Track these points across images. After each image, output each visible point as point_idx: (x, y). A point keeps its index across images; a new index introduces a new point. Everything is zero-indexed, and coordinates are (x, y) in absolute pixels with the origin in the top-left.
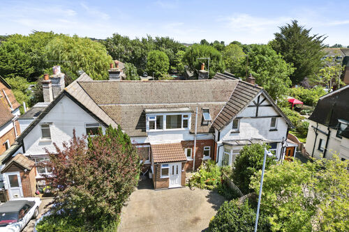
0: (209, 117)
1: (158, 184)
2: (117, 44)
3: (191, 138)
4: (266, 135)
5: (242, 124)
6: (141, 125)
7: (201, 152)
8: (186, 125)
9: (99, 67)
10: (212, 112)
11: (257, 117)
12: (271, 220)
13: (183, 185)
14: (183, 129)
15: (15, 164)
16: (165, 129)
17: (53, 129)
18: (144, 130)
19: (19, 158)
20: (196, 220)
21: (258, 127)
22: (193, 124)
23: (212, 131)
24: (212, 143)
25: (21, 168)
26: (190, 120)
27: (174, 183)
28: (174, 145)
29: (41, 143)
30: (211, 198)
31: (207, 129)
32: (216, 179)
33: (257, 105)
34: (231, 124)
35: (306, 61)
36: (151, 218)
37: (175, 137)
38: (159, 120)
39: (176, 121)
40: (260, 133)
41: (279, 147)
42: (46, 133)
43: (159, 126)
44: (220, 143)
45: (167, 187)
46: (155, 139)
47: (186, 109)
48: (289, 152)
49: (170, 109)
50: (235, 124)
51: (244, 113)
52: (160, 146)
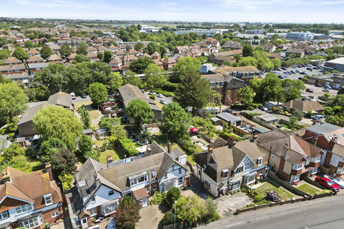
0: (155, 174)
3: (148, 184)
4: (177, 176)
5: (168, 175)
6: (128, 184)
7: (153, 188)
8: (146, 180)
10: (156, 170)
11: (173, 170)
12: (178, 216)
13: (148, 205)
14: (144, 181)
16: (138, 183)
17: (96, 197)
18: (129, 186)
19: (85, 212)
20: (157, 218)
22: (149, 178)
23: (156, 179)
24: (157, 183)
25: (88, 216)
26: (147, 177)
27: (145, 205)
28: (143, 189)
29: (92, 204)
30: (160, 208)
31: (154, 179)
32: (161, 199)
33: (173, 166)
34: (164, 175)
35: (199, 98)
37: (142, 185)
38: (135, 180)
39: (142, 179)
40: (175, 175)
41: (183, 178)
42: (94, 199)
43: (136, 183)
44: (160, 184)
45: (143, 207)
46: (134, 189)
47: (145, 173)
48: (188, 179)
49: (138, 174)
50: (166, 175)
51: (169, 171)
52: (136, 191)
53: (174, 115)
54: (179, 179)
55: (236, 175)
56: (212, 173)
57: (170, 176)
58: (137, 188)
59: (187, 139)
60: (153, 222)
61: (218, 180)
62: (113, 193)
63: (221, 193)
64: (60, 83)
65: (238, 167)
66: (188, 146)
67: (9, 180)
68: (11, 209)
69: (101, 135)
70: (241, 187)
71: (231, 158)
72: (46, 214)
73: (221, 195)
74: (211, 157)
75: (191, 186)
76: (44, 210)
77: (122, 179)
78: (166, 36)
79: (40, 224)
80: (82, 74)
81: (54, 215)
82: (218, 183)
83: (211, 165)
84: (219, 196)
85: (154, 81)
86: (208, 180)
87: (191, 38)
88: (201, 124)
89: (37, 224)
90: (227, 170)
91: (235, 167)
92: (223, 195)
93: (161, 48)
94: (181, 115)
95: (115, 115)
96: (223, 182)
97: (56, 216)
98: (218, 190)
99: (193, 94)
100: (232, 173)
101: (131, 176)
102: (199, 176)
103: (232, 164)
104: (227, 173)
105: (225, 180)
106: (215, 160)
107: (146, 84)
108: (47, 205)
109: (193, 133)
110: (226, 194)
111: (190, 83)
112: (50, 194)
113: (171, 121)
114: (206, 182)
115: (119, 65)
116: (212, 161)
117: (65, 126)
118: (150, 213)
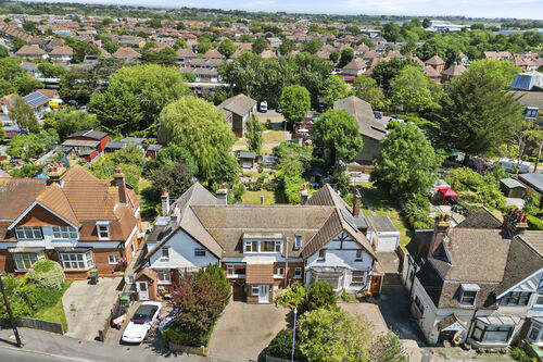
0: (300, 245)
1: (249, 299)
2: (244, 66)
3: (283, 260)
4: (351, 265)
5: (328, 255)
6: (239, 247)
7: (293, 271)
8: (278, 250)
9: (215, 140)
10: (304, 238)
11: (341, 249)
13: (271, 302)
14: (275, 252)
15: (144, 275)
16: (260, 252)
17: (171, 251)
18: (242, 252)
19: (147, 271)
21: (343, 257)
22: (285, 249)
23: (301, 255)
25: (148, 279)
26: (282, 245)
27: (263, 300)
28: (267, 266)
29: (162, 260)
30: (288, 318)
31: (297, 254)
32: (299, 300)
33: (342, 240)
34: (318, 253)
35: (483, 131)
36: (237, 328)
37: (269, 259)
38: (255, 244)
39: (269, 246)
40: (345, 262)
41: (366, 275)
42: (166, 253)
43: (255, 249)
44: (307, 268)
45: (256, 302)
46: (250, 260)
47: (279, 236)
48: (376, 279)
49: (265, 233)
50: (322, 253)
51: (329, 246)
52: (254, 267)
53: (402, 147)
54: (354, 273)
55: (502, 309)
56: (433, 283)
57: (333, 260)
58: (256, 260)
59: (420, 205)
60: (260, 339)
61: (441, 304)
62: (204, 254)
63: (447, 337)
64: (250, 84)
65: (514, 289)
66: (416, 219)
67: (58, 182)
68: (47, 228)
69: (268, 166)
70: (514, 345)
71: (500, 262)
72: (100, 255)
73: (447, 343)
74: (441, 246)
75: (383, 297)
76: (96, 245)
77: (230, 234)
78: (472, 36)
79: (87, 268)
80: (283, 73)
81: (112, 260)
82: (443, 312)
83: (436, 263)
84: (440, 343)
85: (408, 98)
86: (421, 298)
87: (525, 42)
88: (468, 185)
89: (82, 265)
90: (475, 287)
91: (503, 286)
92: (453, 345)
93: (449, 51)
94: (419, 151)
95: (309, 141)
96: (456, 312)
97: (115, 263)
98: (439, 326)
99: (471, 118)
100: (491, 301)
101: (251, 233)
102: (409, 283)
103: (496, 276)
104: (474, 293)
105: (465, 312)
106: (449, 253)
107: (389, 102)
108: (101, 238)
109: (442, 199)
110: (461, 345)
111: (469, 97)
112: (107, 223)
113: (392, 159)
114: (418, 302)
115: (360, 73)
116: (441, 254)
117: (200, 133)
118: (265, 318)
